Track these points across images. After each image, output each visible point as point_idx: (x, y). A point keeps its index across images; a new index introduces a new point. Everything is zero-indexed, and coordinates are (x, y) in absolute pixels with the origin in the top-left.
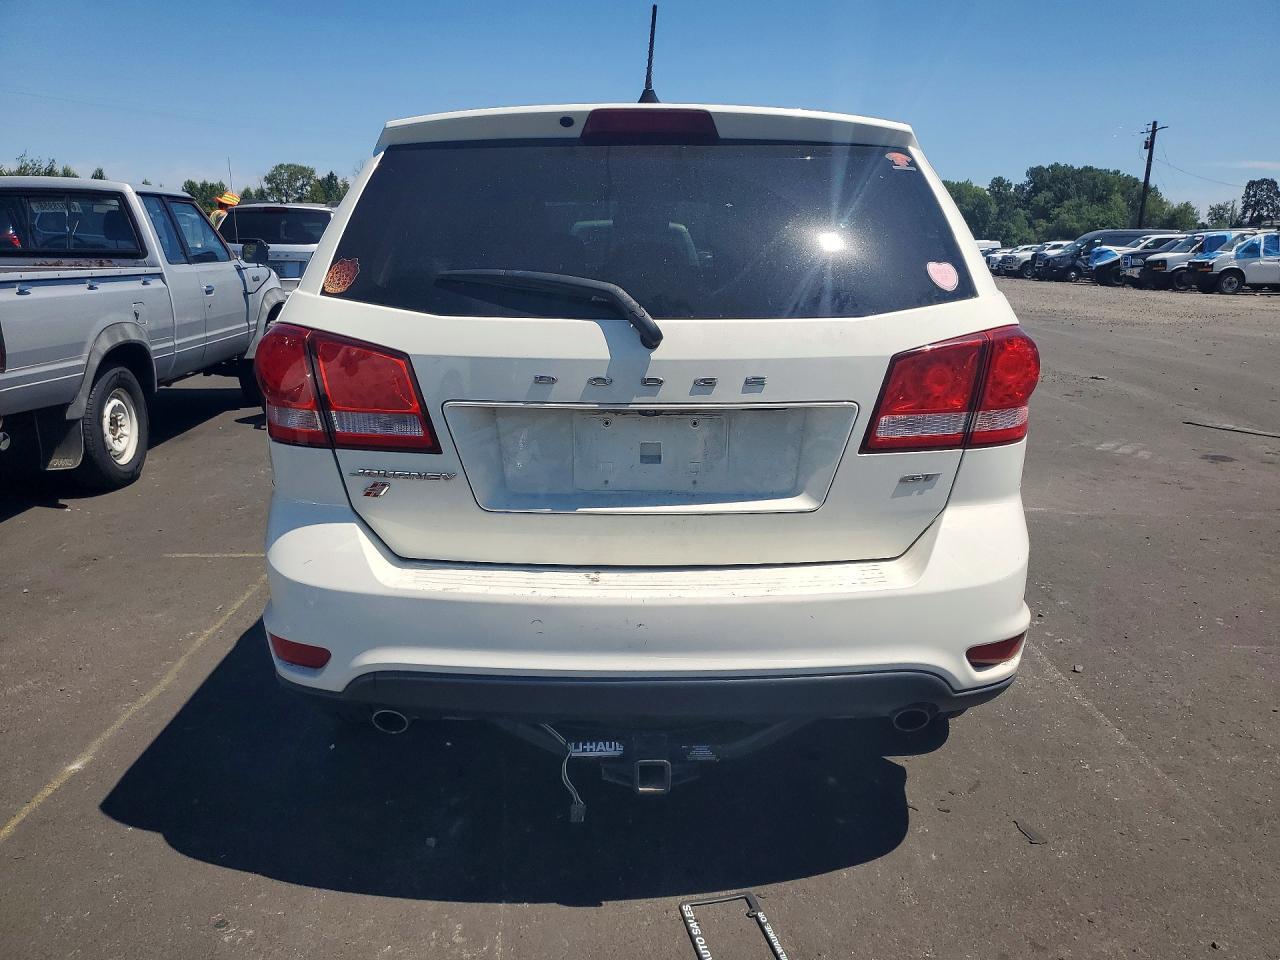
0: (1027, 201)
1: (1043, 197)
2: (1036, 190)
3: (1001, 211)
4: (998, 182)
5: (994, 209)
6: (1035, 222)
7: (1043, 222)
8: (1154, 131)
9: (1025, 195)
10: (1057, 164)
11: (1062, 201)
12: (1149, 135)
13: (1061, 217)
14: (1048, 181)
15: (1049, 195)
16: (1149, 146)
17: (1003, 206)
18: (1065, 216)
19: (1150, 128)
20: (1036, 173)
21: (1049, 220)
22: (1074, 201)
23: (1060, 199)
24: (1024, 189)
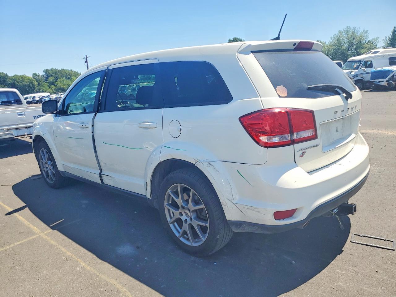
0: (46, 80)
1: (51, 79)
2: (48, 76)
3: (39, 84)
4: (35, 75)
5: (36, 83)
6: (51, 86)
7: (53, 86)
8: (87, 58)
9: (45, 78)
10: (52, 68)
11: (58, 80)
12: (85, 59)
13: (59, 84)
14: (51, 74)
15: (53, 78)
16: (86, 62)
17: (39, 82)
18: (60, 84)
19: (85, 57)
20: (46, 71)
21: (55, 85)
22: (61, 79)
23: (57, 79)
24: (44, 76)
